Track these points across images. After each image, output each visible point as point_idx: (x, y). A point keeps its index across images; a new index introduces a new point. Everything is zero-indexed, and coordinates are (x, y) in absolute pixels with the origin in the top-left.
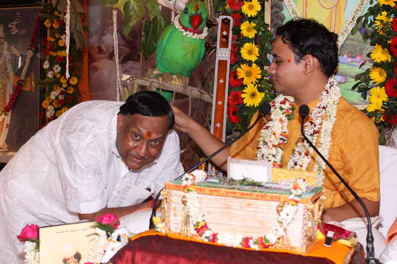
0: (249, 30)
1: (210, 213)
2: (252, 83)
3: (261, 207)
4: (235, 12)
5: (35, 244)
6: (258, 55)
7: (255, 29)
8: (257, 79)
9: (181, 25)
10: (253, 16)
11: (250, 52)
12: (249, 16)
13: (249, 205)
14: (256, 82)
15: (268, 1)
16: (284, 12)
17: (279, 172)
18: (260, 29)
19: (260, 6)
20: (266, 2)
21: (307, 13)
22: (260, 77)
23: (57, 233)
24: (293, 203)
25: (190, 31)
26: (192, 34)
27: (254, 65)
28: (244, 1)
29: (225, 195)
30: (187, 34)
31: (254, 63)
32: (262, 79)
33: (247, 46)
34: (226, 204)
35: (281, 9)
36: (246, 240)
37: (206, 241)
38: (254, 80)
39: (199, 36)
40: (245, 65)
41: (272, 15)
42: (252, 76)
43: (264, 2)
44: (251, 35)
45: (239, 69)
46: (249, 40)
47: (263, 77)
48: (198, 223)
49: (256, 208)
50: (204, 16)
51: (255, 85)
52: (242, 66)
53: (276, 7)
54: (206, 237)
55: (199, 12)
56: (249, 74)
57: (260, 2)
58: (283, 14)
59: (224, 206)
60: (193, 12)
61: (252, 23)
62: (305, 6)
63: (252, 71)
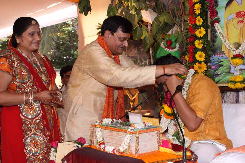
0: (199, 44)
1: (106, 138)
2: (202, 72)
3: (122, 135)
4: (192, 35)
5: (55, 149)
6: (205, 57)
7: (202, 44)
8: (204, 70)
9: (164, 46)
10: (201, 37)
11: (200, 56)
12: (199, 37)
13: (118, 134)
14: (204, 72)
15: (209, 28)
16: (217, 33)
17: (145, 119)
18: (205, 44)
19: (205, 31)
20: (208, 29)
21: (229, 32)
22: (206, 69)
23: (64, 145)
24: (130, 133)
25: (168, 48)
26: (169, 49)
27: (203, 63)
28: (197, 29)
29: (110, 129)
30: (166, 50)
31: (203, 62)
32: (207, 70)
33: (199, 53)
34: (111, 134)
35: (216, 32)
36: (114, 150)
37: (102, 150)
38: (203, 71)
39: (173, 50)
40: (198, 63)
41: (211, 36)
42: (202, 69)
43: (207, 29)
44: (201, 47)
45: (195, 65)
46: (200, 50)
47: (207, 69)
48: (100, 142)
49: (120, 136)
50: (173, 40)
51: (203, 74)
52: (196, 64)
53: (213, 31)
54: (102, 148)
55: (170, 38)
56: (200, 68)
57: (205, 29)
58: (216, 35)
59: (110, 135)
60: (167, 39)
61: (200, 41)
62: (227, 30)
63: (202, 66)
